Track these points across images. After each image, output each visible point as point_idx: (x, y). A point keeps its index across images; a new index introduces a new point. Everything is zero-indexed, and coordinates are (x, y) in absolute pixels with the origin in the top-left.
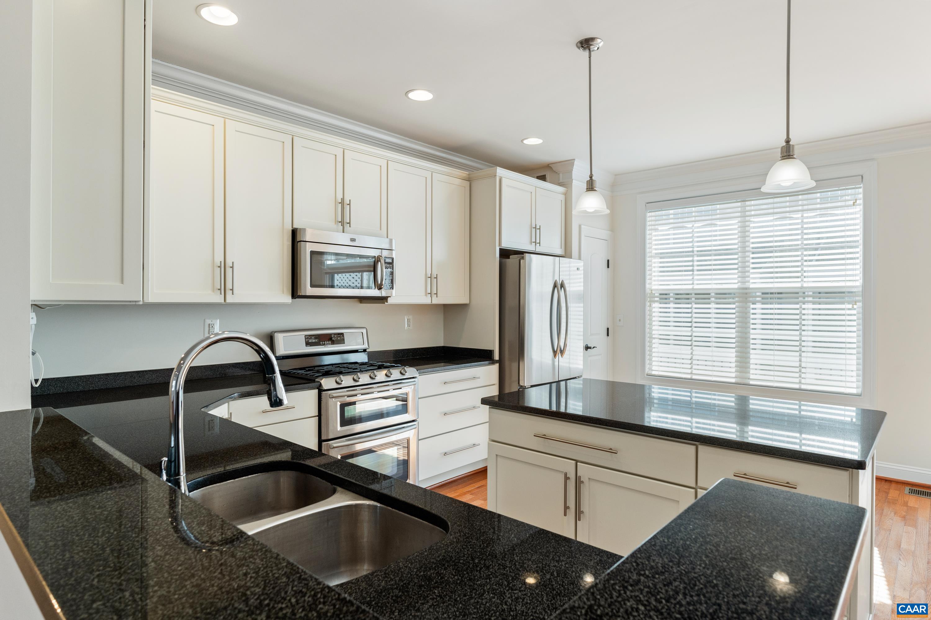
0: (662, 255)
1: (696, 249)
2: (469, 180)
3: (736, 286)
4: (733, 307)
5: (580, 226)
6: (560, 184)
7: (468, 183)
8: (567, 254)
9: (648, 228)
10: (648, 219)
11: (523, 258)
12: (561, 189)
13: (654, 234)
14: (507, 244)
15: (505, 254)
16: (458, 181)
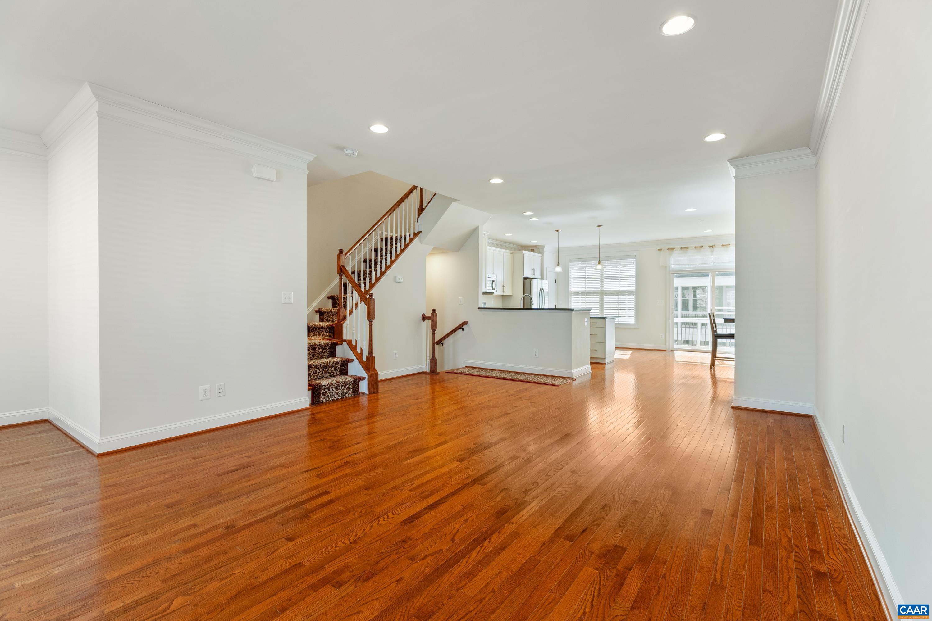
0: (575, 279)
1: (586, 276)
2: (512, 253)
3: (599, 290)
4: (598, 297)
5: (547, 268)
6: (540, 253)
7: (512, 255)
8: (542, 278)
9: (570, 268)
10: (570, 265)
11: (532, 280)
12: (540, 255)
13: (572, 270)
14: (526, 276)
15: (525, 279)
16: (510, 254)
